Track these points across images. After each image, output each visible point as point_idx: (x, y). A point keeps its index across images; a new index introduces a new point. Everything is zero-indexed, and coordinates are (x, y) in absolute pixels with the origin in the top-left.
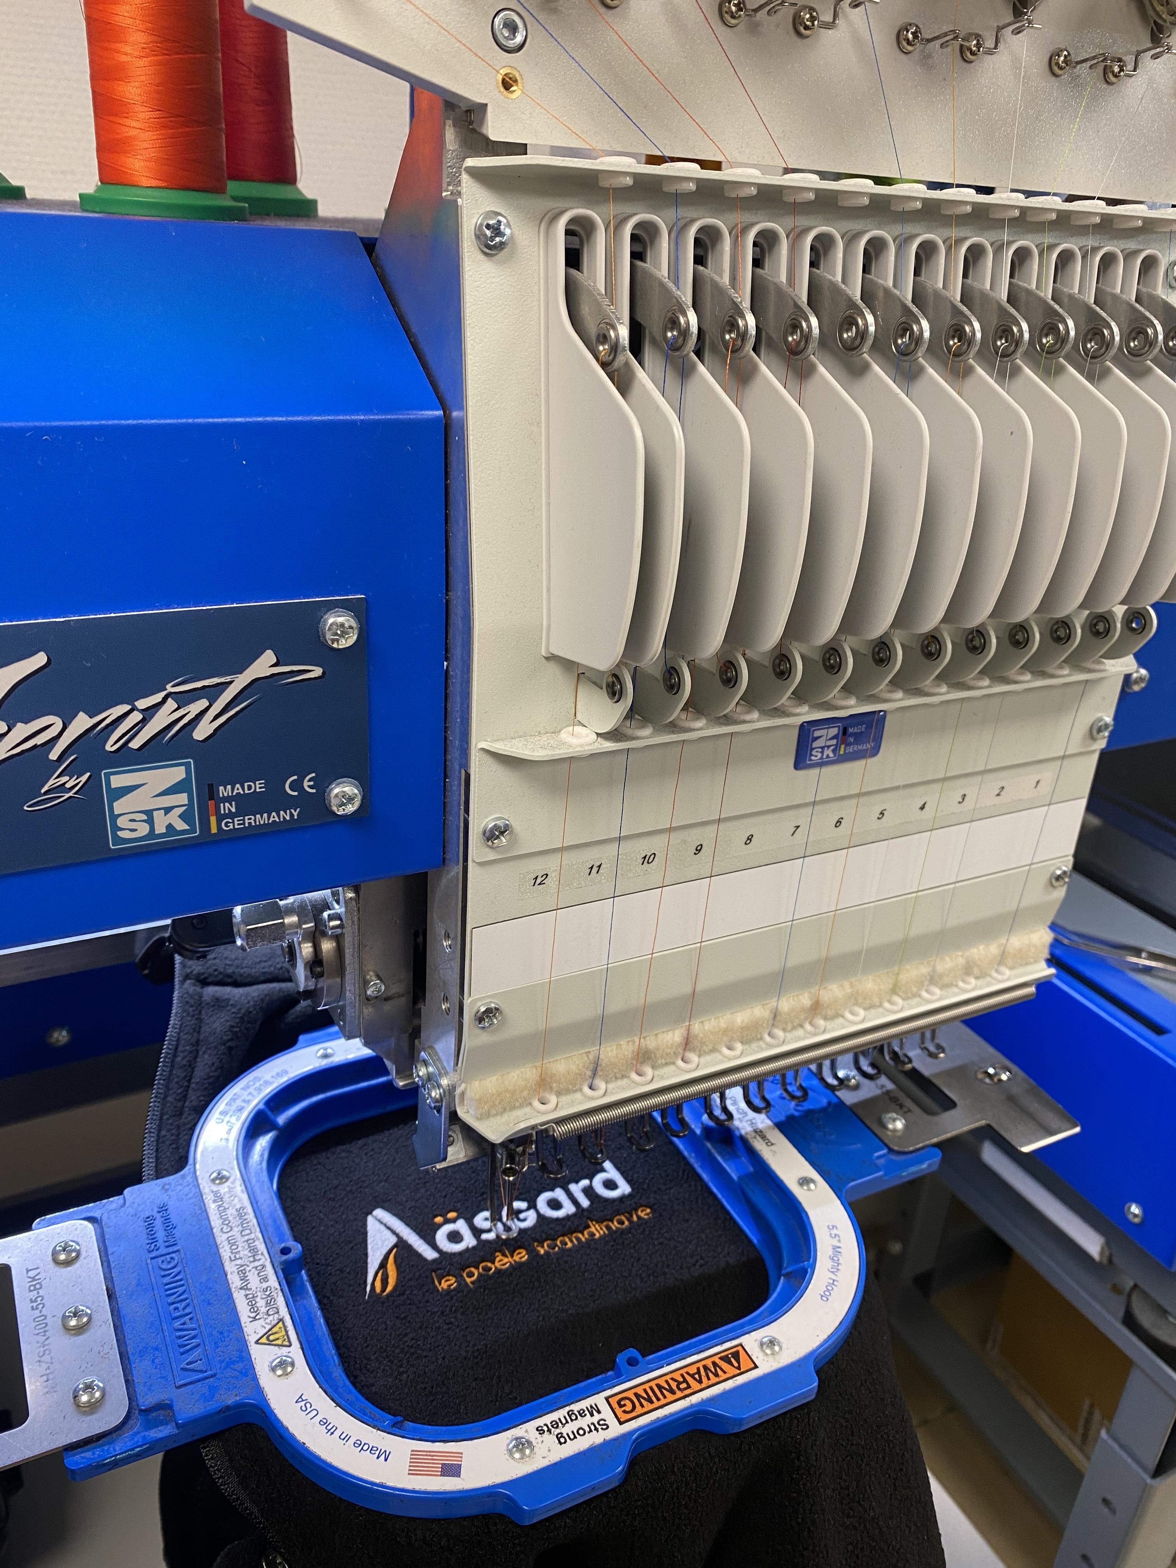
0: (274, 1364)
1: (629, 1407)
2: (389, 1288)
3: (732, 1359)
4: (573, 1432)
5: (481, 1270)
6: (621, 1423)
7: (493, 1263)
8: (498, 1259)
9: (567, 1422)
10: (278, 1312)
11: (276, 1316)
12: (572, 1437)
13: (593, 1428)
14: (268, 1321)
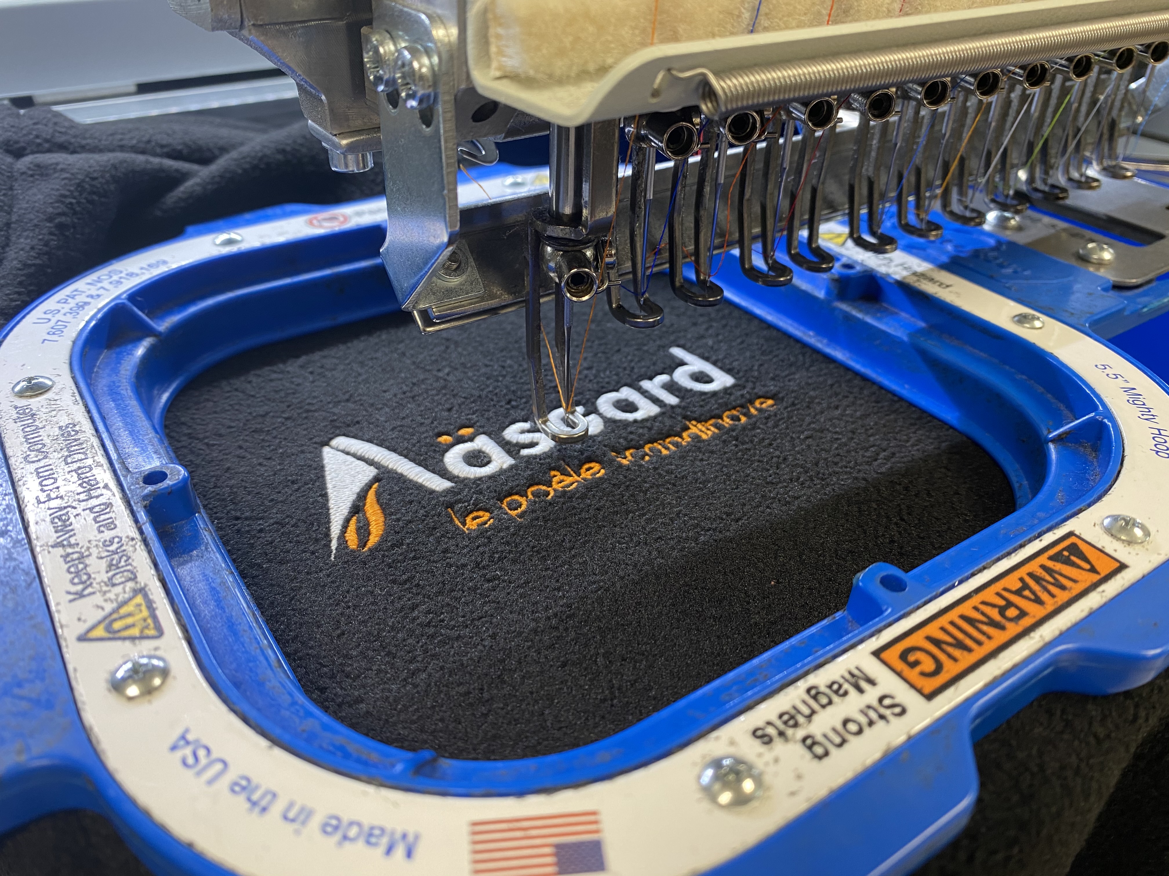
0: (120, 675)
1: (929, 665)
2: (373, 540)
3: (1073, 558)
4: (834, 730)
5: (530, 496)
6: (930, 697)
7: (550, 486)
8: (555, 480)
9: (813, 712)
10: (134, 578)
11: (130, 585)
12: (838, 740)
13: (873, 715)
14: (111, 595)
